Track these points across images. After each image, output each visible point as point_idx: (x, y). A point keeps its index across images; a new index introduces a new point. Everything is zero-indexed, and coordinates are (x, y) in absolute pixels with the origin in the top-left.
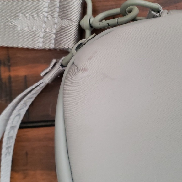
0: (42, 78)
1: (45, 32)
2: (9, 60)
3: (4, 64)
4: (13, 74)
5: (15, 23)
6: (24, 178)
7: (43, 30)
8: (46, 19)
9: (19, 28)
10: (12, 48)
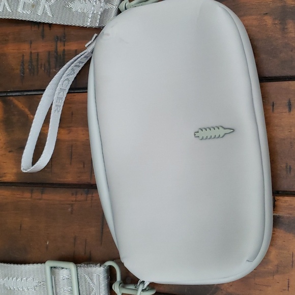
0: (86, 48)
1: (93, 13)
2: (64, 37)
3: (61, 40)
4: (66, 48)
5: (71, 5)
6: (69, 133)
7: (92, 12)
8: (94, 3)
9: (74, 10)
10: (67, 26)
